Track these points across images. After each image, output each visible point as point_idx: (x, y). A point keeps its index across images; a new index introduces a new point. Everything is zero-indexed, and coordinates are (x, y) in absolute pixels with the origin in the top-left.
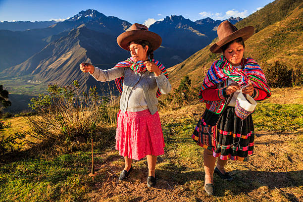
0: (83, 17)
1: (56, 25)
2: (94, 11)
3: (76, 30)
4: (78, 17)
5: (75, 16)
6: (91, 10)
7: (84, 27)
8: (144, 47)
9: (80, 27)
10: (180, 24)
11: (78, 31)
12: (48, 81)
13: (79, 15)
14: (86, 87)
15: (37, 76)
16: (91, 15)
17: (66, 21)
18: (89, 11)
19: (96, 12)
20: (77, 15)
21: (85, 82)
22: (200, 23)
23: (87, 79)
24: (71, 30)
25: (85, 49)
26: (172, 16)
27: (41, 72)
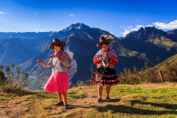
0: (73, 29)
1: (53, 34)
2: (82, 24)
3: (67, 38)
4: (69, 28)
5: (67, 28)
6: (80, 24)
7: (73, 36)
8: (60, 47)
9: (70, 36)
10: (153, 34)
11: (68, 39)
12: (42, 76)
13: (70, 27)
14: (71, 84)
15: (35, 72)
16: (79, 27)
17: (60, 32)
18: (78, 24)
19: (83, 25)
20: (69, 27)
21: (70, 79)
22: (172, 33)
23: (72, 77)
24: (64, 39)
25: (72, 53)
26: (145, 27)
27: (37, 70)
